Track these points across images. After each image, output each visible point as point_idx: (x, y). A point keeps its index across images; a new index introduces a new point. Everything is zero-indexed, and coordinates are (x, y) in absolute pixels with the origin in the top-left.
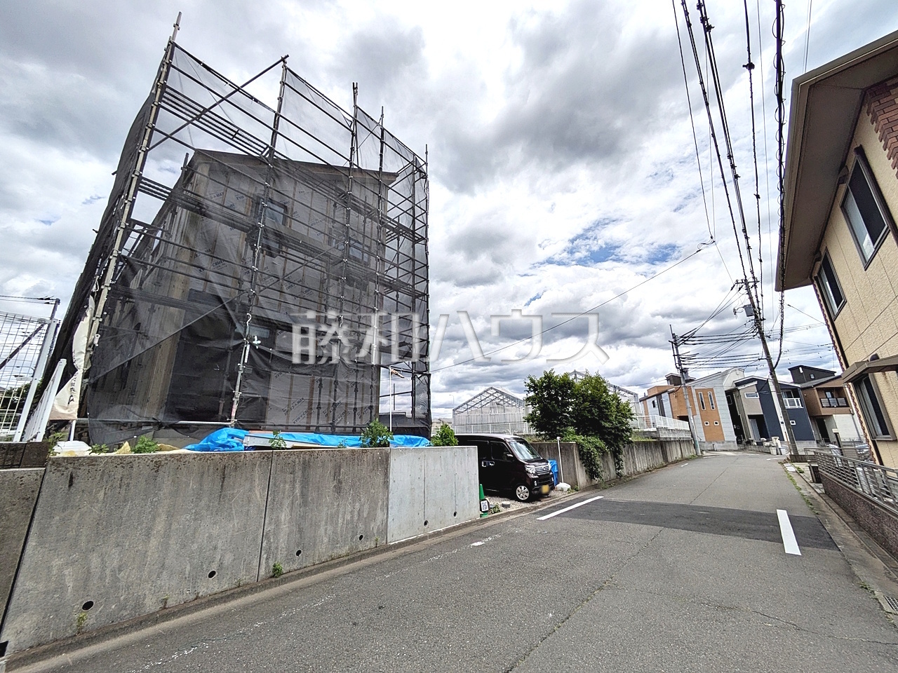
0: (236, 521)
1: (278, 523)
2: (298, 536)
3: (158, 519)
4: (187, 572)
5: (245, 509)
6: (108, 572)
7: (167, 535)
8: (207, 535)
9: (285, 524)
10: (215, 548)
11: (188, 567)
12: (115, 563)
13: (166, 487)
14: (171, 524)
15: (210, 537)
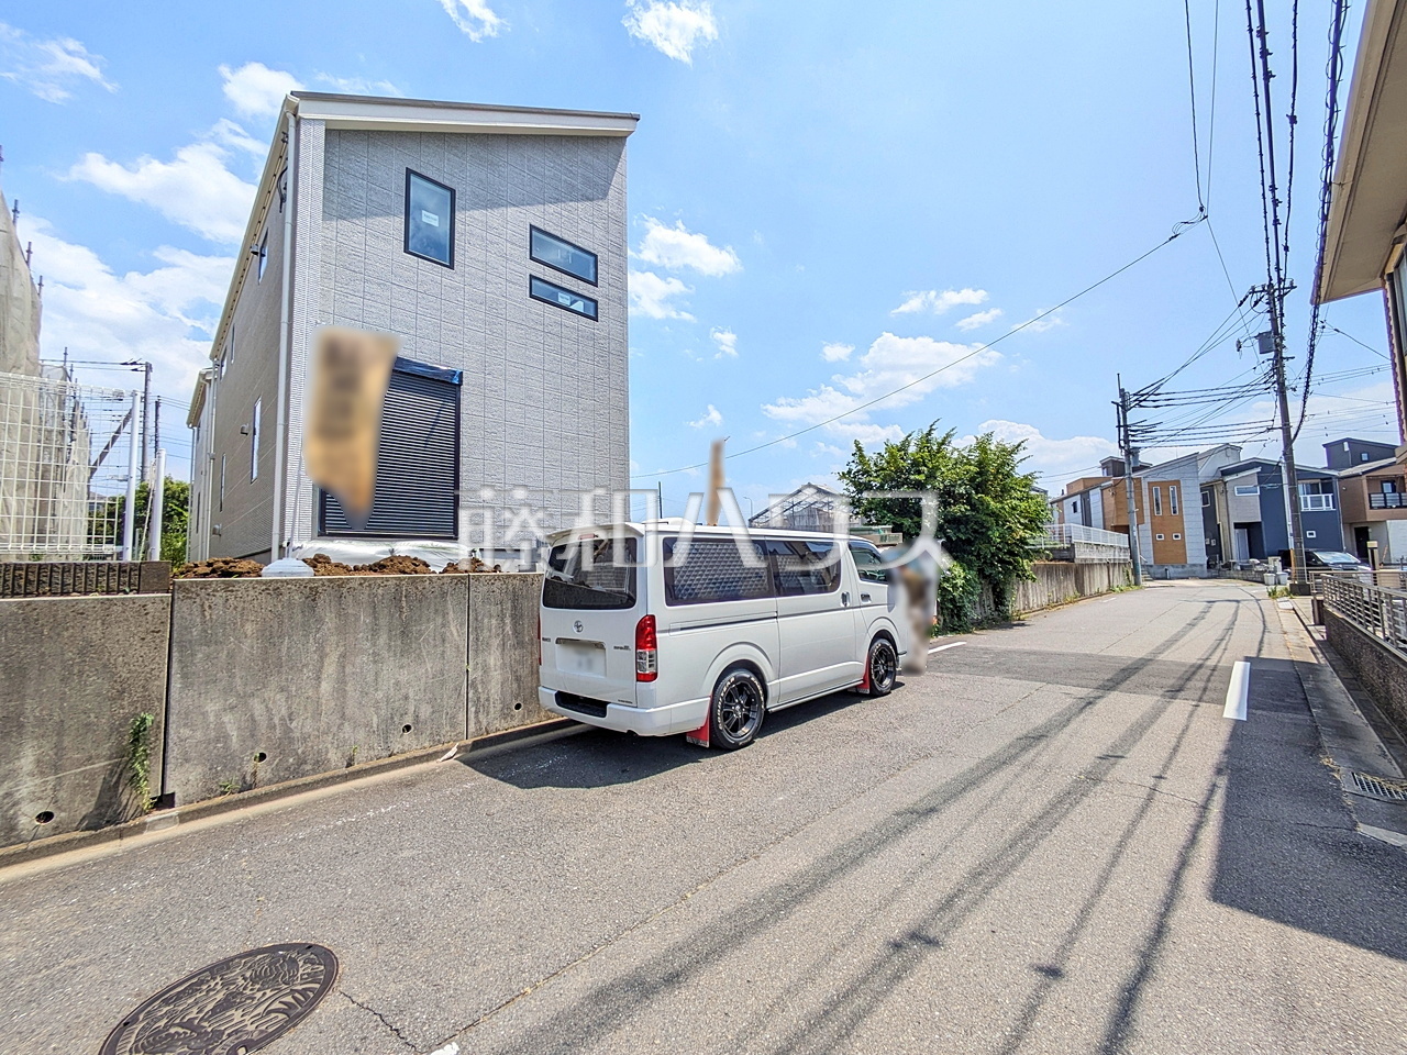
0: (429, 666)
1: (486, 669)
2: (515, 686)
3: (327, 661)
4: (375, 725)
5: (439, 650)
6: (276, 720)
7: (342, 681)
8: (393, 681)
9: (496, 670)
10: (406, 698)
11: (375, 719)
12: (284, 711)
13: (330, 620)
14: (344, 667)
15: (397, 683)
